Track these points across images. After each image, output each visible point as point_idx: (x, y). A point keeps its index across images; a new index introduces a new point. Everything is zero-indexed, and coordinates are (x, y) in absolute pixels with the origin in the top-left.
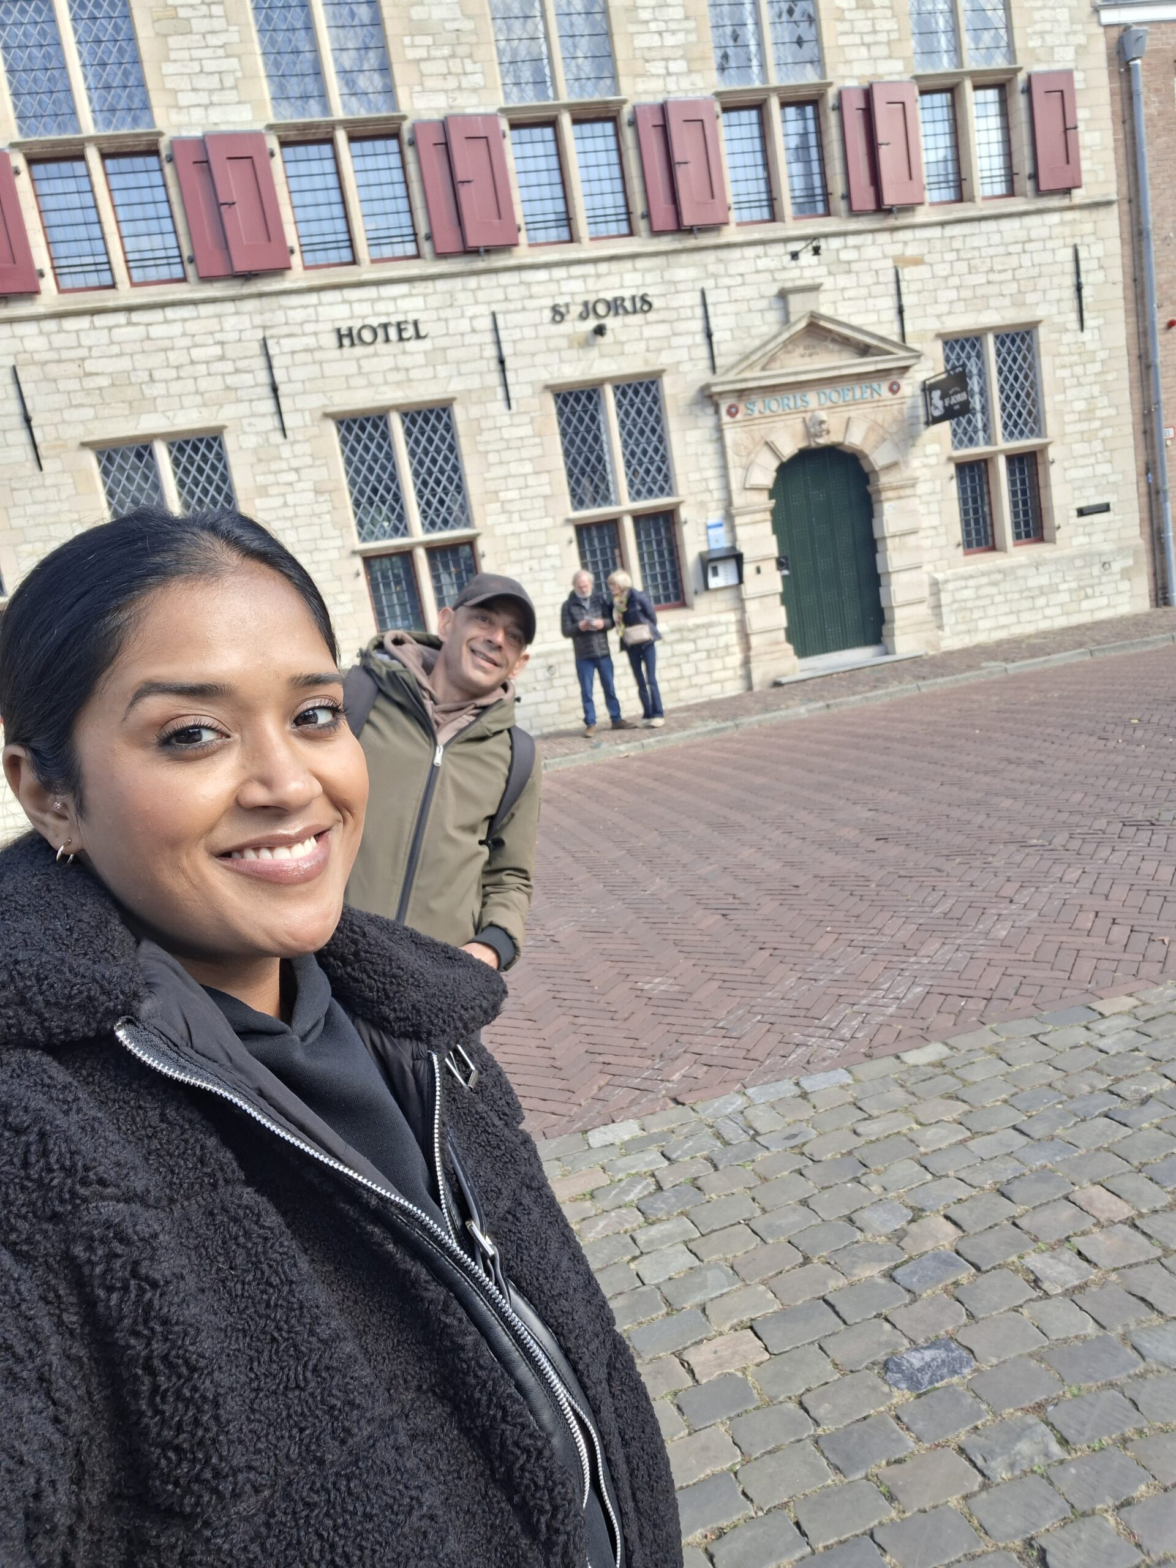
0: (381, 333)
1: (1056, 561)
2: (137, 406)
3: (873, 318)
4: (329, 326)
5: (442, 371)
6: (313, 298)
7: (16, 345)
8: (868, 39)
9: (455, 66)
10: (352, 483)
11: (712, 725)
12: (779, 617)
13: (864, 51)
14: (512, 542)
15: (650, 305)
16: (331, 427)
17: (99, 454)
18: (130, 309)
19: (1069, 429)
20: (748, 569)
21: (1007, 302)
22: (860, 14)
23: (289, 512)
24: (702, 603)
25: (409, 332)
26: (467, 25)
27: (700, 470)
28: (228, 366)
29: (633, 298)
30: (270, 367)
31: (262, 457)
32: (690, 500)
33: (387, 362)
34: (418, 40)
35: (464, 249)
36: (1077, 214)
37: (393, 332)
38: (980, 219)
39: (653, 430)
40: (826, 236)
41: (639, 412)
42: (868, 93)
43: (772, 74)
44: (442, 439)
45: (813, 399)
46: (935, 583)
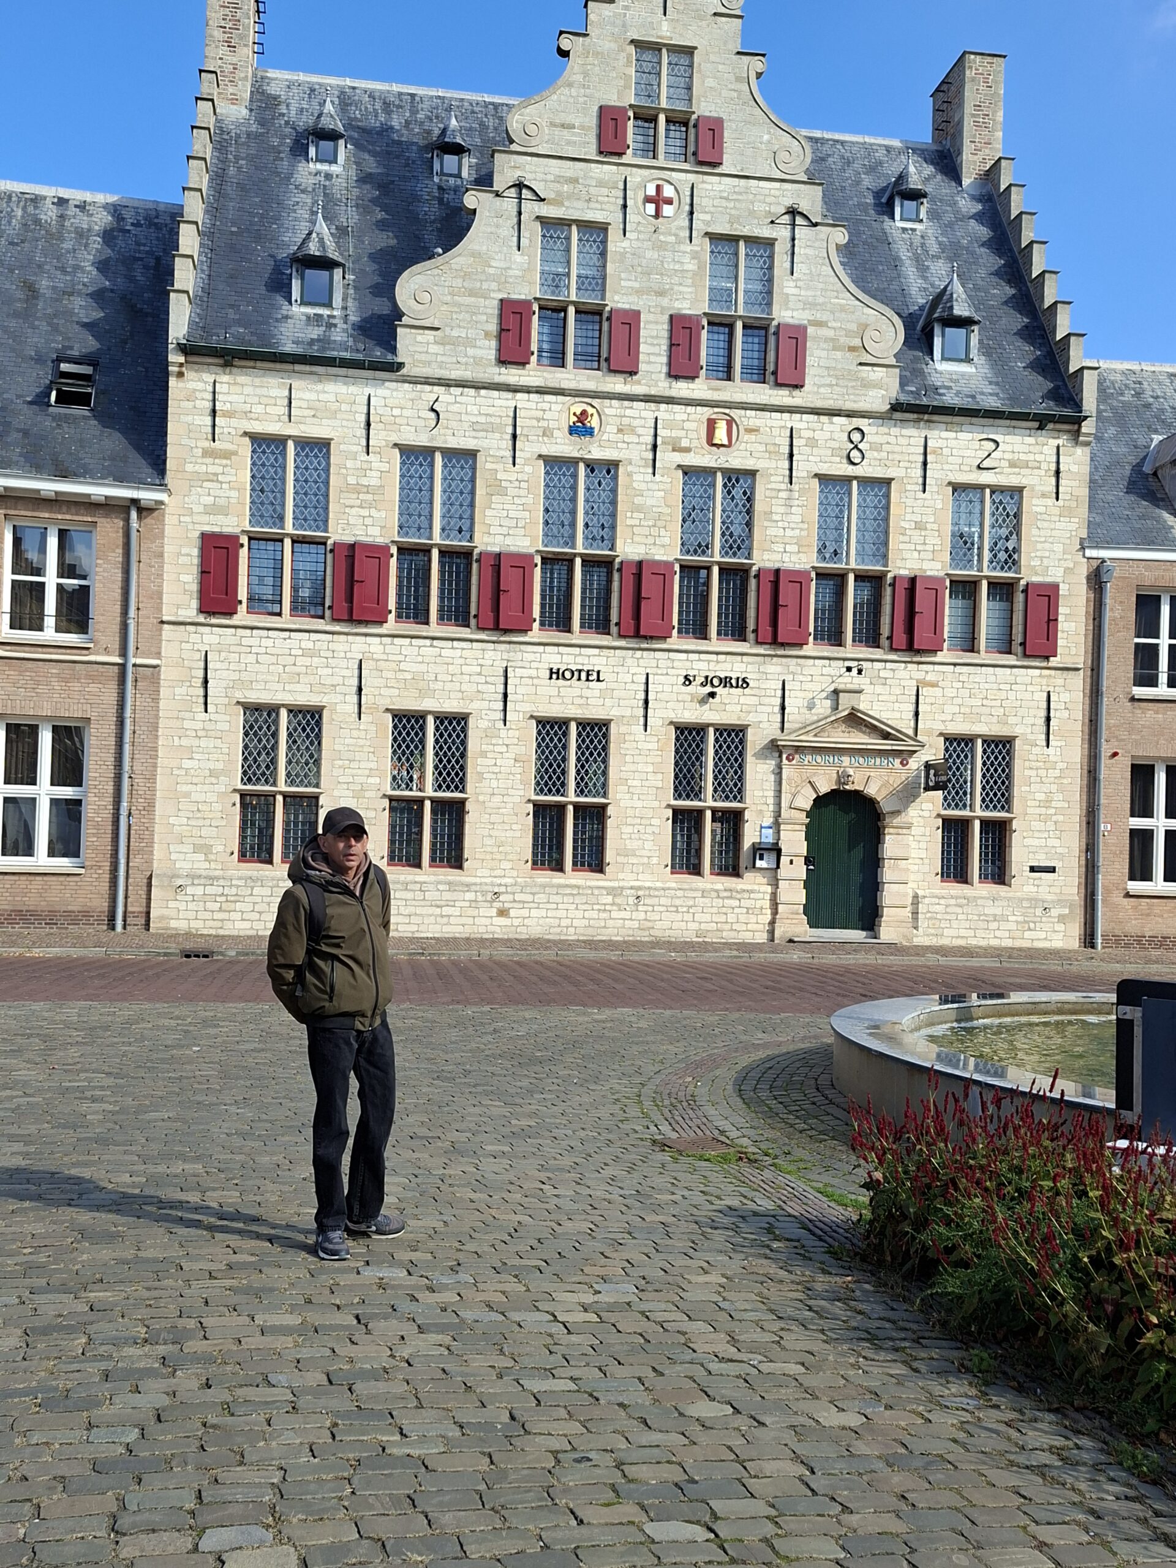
0: (576, 674)
1: (1009, 899)
2: (423, 693)
3: (898, 715)
4: (547, 666)
5: (608, 702)
6: (541, 648)
7: (366, 648)
8: (919, 548)
9: (653, 531)
10: (538, 758)
11: (735, 953)
12: (801, 896)
13: (916, 554)
14: (630, 812)
15: (748, 684)
16: (534, 722)
17: (394, 716)
18: (433, 638)
19: (1029, 810)
20: (784, 860)
21: (995, 719)
22: (918, 532)
23: (496, 770)
24: (749, 876)
25: (594, 676)
26: (667, 511)
27: (763, 790)
28: (482, 679)
29: (738, 679)
30: (506, 684)
31: (489, 734)
32: (753, 807)
33: (578, 692)
34: (635, 515)
35: (637, 635)
36: (1052, 672)
37: (583, 675)
38: (982, 665)
39: (736, 760)
40: (872, 661)
41: (729, 747)
42: (913, 580)
43: (853, 562)
44: (600, 742)
45: (846, 760)
46: (916, 896)
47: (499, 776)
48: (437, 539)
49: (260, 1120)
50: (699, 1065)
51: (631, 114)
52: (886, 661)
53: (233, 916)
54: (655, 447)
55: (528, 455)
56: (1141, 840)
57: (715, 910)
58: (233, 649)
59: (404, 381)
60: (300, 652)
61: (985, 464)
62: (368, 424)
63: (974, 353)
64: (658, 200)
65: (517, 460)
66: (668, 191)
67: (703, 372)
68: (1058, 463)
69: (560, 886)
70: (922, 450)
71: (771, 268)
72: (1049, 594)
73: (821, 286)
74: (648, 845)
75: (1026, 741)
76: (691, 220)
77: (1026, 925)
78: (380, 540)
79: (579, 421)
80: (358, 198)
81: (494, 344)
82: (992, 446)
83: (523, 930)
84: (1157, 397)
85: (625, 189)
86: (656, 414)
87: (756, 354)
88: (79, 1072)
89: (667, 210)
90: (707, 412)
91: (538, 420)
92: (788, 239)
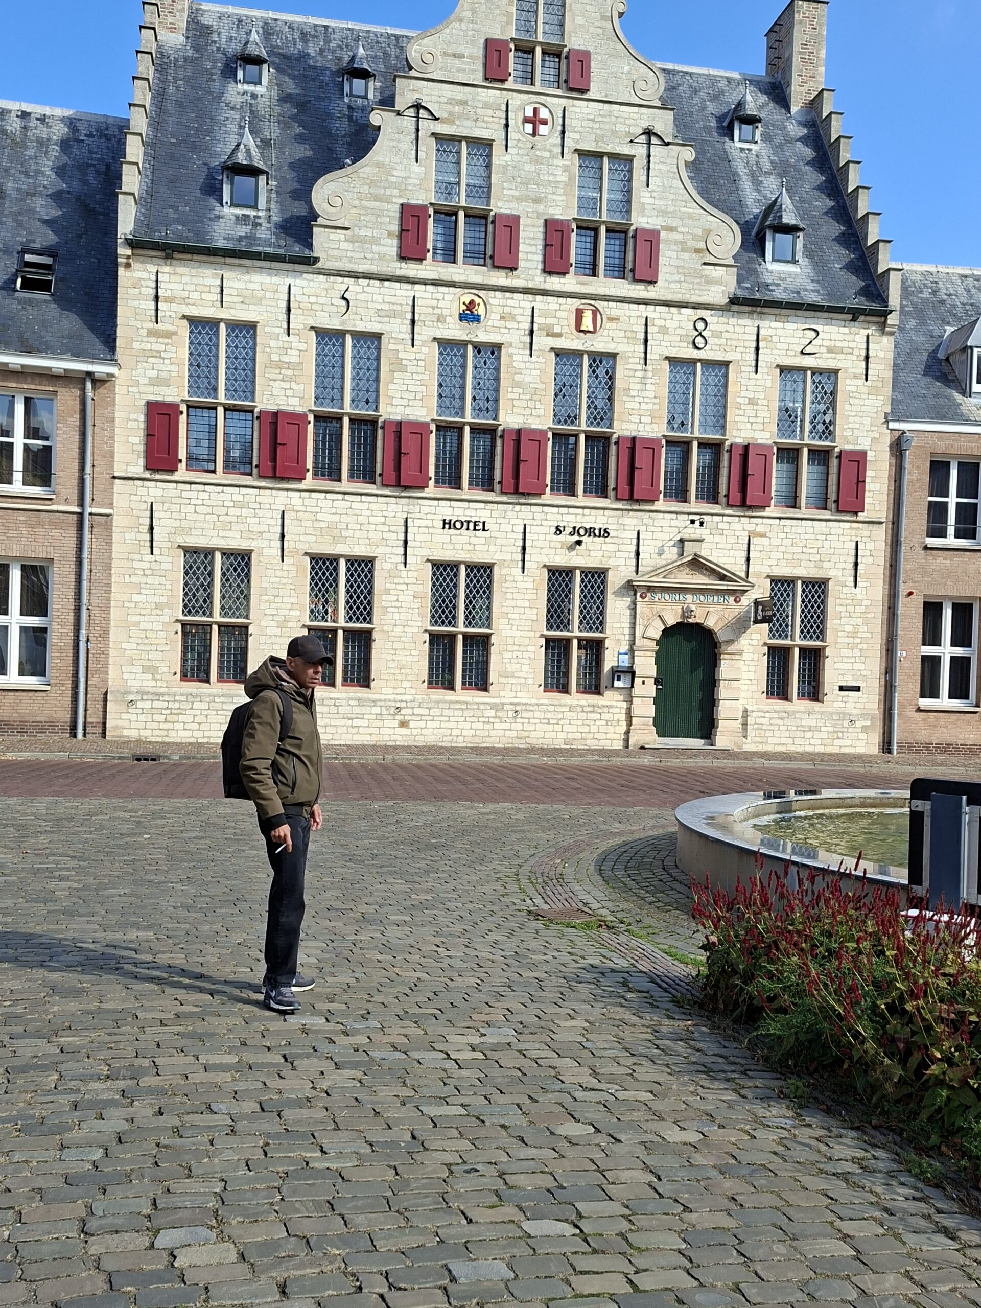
1: (822, 713)
2: (335, 540)
3: (732, 560)
5: (492, 548)
6: (436, 503)
8: (751, 420)
10: (434, 595)
11: (596, 757)
12: (651, 711)
13: (749, 425)
14: (510, 641)
17: (312, 559)
18: (345, 493)
19: (839, 640)
20: (638, 681)
21: (812, 564)
22: (750, 407)
23: (398, 605)
24: (608, 694)
26: (542, 386)
27: (620, 622)
28: (386, 528)
29: (600, 529)
30: (406, 532)
32: (612, 637)
33: (466, 540)
35: (517, 492)
36: (860, 525)
37: (471, 526)
38: (802, 519)
39: (598, 597)
40: (712, 515)
41: (592, 587)
42: (746, 447)
43: (697, 431)
44: (485, 582)
45: (689, 598)
46: (745, 711)
47: (401, 610)
48: (348, 408)
49: (201, 896)
50: (566, 849)
51: (512, 46)
52: (723, 515)
53: (179, 726)
54: (532, 332)
55: (425, 338)
56: (931, 665)
57: (580, 722)
58: (174, 500)
59: (319, 273)
60: (232, 504)
61: (807, 350)
62: (289, 310)
63: (799, 256)
64: (535, 121)
65: (416, 343)
66: (544, 114)
67: (572, 269)
68: (867, 349)
69: (451, 702)
70: (755, 338)
71: (630, 180)
72: (858, 460)
73: (672, 196)
74: (525, 668)
75: (838, 582)
76: (563, 138)
77: (836, 734)
78: (299, 409)
79: (468, 309)
80: (279, 115)
81: (395, 242)
82: (814, 334)
83: (421, 738)
84: (950, 295)
85: (507, 111)
86: (533, 304)
87: (617, 254)
88: (47, 856)
89: (543, 129)
90: (576, 303)
91: (433, 308)
92: (645, 156)
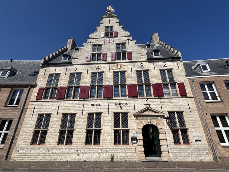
0: (96, 105)
1: (192, 148)
3: (158, 108)
4: (91, 104)
6: (90, 101)
7: (60, 103)
9: (109, 81)
13: (155, 80)
14: (105, 131)
15: (127, 104)
16: (87, 114)
17: (63, 114)
18: (71, 101)
19: (191, 127)
20: (138, 141)
21: (178, 108)
22: (155, 77)
26: (111, 78)
27: (132, 125)
28: (79, 107)
30: (83, 107)
31: (79, 117)
33: (96, 108)
34: (106, 79)
38: (172, 98)
41: (125, 117)
42: (156, 84)
44: (100, 117)
47: (80, 125)
48: (74, 85)
52: (153, 99)
54: (109, 69)
55: (89, 72)
56: (219, 133)
58: (39, 105)
59: (72, 65)
60: (49, 105)
61: (165, 66)
62: (66, 71)
63: (159, 54)
66: (110, 40)
67: (116, 59)
68: (178, 65)
70: (153, 65)
72: (182, 85)
73: (133, 47)
74: (109, 138)
75: (186, 112)
76: (114, 42)
77: (198, 155)
78: (65, 86)
79: (98, 67)
81: (85, 59)
82: (165, 63)
83: (82, 159)
85: (104, 40)
86: (109, 65)
87: (124, 57)
89: (110, 42)
90: (117, 64)
91: (91, 68)
92: (128, 42)
